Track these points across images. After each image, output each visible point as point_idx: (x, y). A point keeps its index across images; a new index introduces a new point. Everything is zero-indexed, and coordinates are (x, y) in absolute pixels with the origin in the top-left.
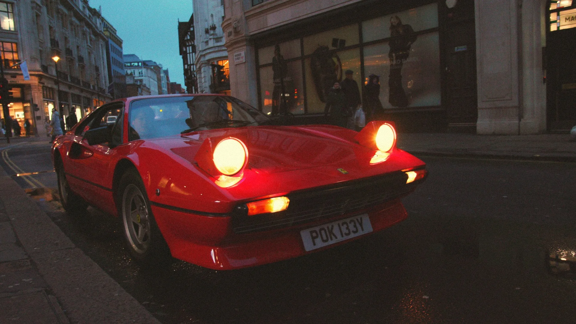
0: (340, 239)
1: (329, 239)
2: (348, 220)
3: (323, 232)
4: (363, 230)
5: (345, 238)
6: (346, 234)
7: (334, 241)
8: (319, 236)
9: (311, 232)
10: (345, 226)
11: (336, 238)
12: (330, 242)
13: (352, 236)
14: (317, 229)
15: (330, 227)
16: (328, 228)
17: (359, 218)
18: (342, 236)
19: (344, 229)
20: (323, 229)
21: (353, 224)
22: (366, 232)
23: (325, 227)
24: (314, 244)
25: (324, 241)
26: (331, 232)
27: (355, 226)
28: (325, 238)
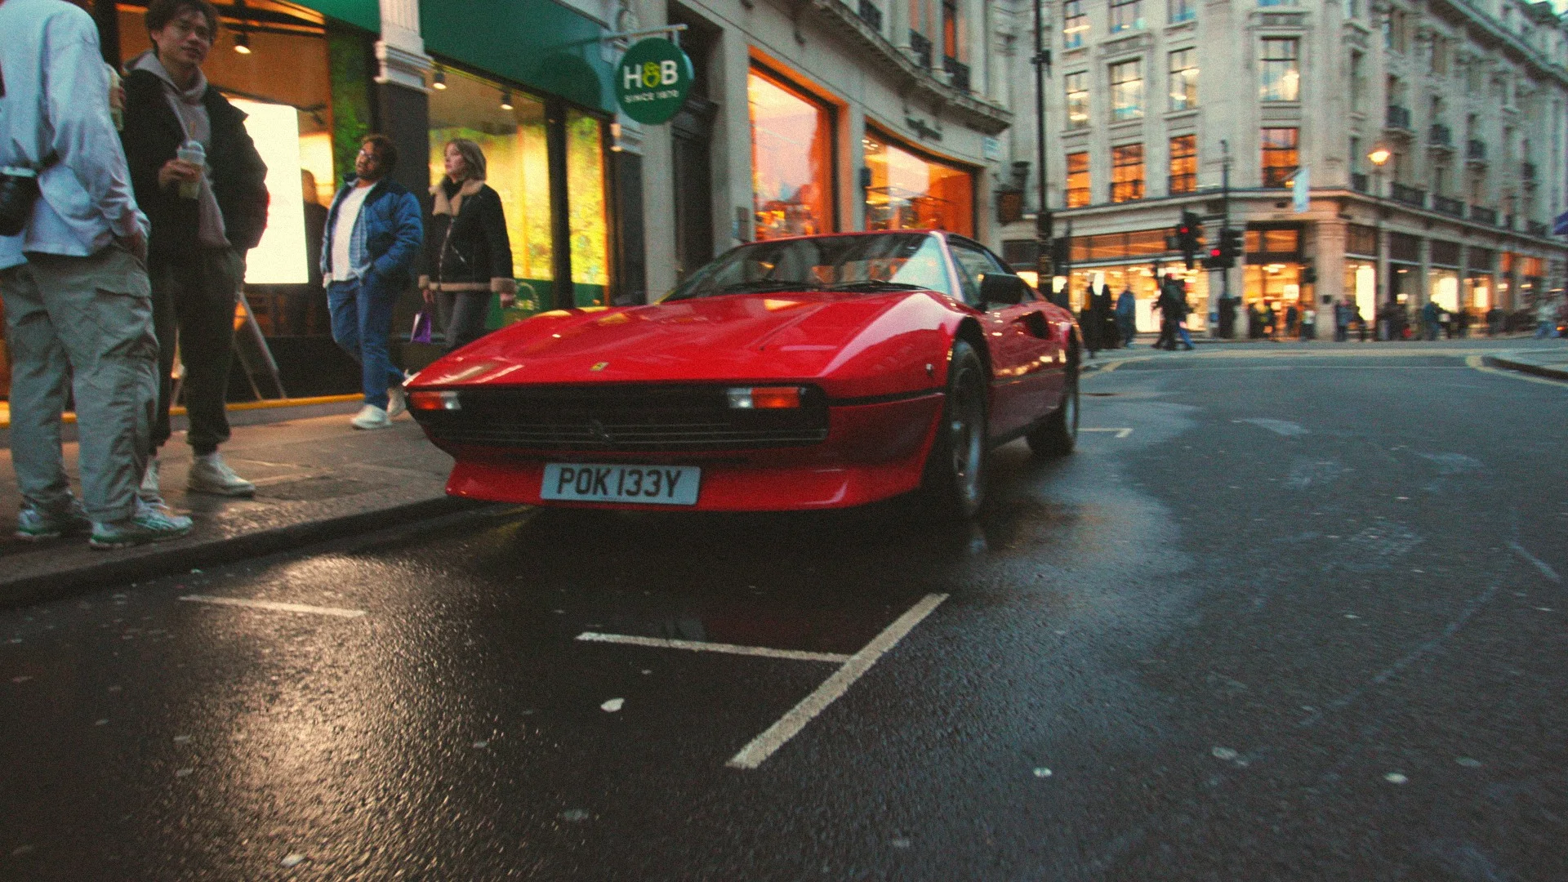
0: (613, 495)
1: (592, 490)
2: (645, 469)
3: (585, 477)
4: (670, 494)
5: (625, 498)
6: (629, 493)
7: (599, 497)
8: (575, 481)
9: (564, 471)
10: (636, 477)
11: (605, 492)
12: (589, 497)
13: (642, 498)
14: (577, 468)
15: (603, 471)
16: (598, 472)
17: (673, 471)
18: (620, 493)
19: (629, 483)
20: (588, 471)
21: (654, 478)
22: (676, 500)
23: (593, 467)
24: (559, 491)
25: (579, 491)
26: (600, 481)
27: (657, 484)
28: (583, 486)
